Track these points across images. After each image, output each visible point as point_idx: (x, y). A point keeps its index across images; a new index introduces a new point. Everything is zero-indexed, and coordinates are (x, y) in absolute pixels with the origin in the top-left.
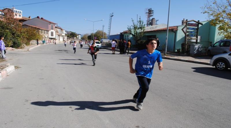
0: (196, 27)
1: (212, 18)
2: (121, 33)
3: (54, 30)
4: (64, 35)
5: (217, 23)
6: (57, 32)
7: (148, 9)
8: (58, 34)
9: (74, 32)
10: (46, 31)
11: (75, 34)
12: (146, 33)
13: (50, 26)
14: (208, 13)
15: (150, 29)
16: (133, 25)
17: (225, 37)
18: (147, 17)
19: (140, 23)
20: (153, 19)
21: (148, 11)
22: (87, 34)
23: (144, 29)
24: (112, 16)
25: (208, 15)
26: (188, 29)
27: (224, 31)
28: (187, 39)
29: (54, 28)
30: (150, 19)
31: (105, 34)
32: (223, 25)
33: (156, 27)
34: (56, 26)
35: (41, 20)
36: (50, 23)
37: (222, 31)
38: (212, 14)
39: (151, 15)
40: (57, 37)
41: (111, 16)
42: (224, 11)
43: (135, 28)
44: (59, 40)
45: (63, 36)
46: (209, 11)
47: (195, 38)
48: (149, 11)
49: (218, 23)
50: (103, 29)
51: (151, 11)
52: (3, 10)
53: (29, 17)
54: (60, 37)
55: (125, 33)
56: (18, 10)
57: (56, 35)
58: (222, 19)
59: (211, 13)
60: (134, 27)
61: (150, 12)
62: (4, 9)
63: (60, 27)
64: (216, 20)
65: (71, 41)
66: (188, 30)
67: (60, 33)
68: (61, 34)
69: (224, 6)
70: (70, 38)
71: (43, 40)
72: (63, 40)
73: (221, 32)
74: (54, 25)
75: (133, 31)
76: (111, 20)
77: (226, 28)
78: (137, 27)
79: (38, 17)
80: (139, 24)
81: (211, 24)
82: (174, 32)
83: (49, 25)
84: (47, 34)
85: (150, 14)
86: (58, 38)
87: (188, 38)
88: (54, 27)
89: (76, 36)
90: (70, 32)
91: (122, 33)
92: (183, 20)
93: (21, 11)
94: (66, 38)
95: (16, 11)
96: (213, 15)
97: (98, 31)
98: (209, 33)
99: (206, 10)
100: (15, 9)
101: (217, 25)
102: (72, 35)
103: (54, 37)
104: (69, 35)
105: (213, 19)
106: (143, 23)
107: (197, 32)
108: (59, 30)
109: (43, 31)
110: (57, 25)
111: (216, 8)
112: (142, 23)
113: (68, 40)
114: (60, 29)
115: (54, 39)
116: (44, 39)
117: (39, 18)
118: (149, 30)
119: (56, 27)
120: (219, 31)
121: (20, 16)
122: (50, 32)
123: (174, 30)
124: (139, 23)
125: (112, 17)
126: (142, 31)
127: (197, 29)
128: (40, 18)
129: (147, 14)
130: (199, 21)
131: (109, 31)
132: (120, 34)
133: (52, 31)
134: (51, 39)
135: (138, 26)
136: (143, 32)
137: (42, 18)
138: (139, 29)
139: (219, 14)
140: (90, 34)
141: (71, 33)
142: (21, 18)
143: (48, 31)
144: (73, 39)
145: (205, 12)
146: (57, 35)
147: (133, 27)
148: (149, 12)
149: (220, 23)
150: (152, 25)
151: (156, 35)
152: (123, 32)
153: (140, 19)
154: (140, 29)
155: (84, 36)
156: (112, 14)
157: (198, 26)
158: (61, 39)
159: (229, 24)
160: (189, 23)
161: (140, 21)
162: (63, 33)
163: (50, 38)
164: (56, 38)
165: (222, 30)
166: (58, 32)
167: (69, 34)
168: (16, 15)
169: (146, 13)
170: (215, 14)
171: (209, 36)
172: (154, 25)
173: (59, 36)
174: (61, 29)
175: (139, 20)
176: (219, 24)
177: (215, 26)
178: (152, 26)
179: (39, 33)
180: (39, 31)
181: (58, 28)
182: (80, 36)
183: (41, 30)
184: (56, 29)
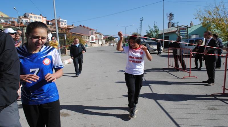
0: (186, 29)
4: (103, 39)
6: (96, 37)
8: (97, 38)
10: (87, 37)
11: (112, 37)
13: (90, 32)
18: (169, 20)
24: (142, 20)
30: (171, 22)
34: (96, 32)
35: (83, 28)
36: (91, 30)
44: (99, 43)
45: (102, 40)
48: (170, 15)
51: (172, 15)
52: (51, 21)
53: (73, 25)
54: (99, 41)
56: (63, 20)
57: (96, 40)
62: (53, 20)
65: (109, 44)
67: (99, 37)
68: (100, 39)
70: (108, 41)
71: (86, 44)
72: (102, 43)
76: (141, 23)
79: (80, 26)
84: (88, 38)
86: (98, 42)
88: (94, 33)
89: (113, 39)
90: (108, 36)
93: (66, 21)
94: (104, 41)
95: (62, 21)
100: (61, 19)
102: (109, 39)
103: (94, 41)
104: (107, 39)
108: (98, 35)
109: (85, 37)
110: (96, 31)
113: (106, 43)
114: (99, 34)
115: (94, 43)
116: (86, 43)
119: (95, 33)
121: (65, 24)
122: (91, 37)
127: (187, 31)
128: (82, 26)
134: (92, 43)
137: (84, 26)
142: (66, 26)
144: (111, 42)
156: (142, 18)
158: (100, 43)
160: (180, 28)
162: (102, 37)
163: (91, 43)
164: (96, 42)
168: (62, 24)
173: (98, 40)
174: (100, 34)
179: (82, 39)
180: (82, 37)
181: (97, 33)
182: (117, 38)
183: (84, 36)
184: (95, 34)
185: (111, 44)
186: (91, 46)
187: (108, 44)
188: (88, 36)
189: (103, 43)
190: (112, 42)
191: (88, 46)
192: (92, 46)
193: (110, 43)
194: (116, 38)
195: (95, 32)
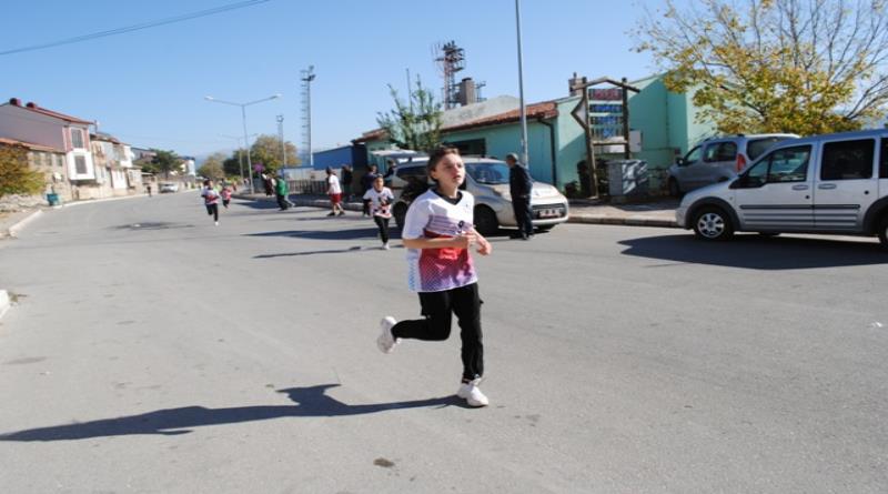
0: (618, 99)
1: (668, 65)
2: (354, 142)
3: (87, 147)
4: (128, 164)
5: (688, 84)
6: (99, 154)
7: (442, 46)
8: (103, 162)
9: (166, 150)
10: (54, 156)
11: (170, 157)
12: (448, 133)
13: (68, 133)
14: (654, 49)
15: (461, 117)
16: (397, 111)
17: (721, 129)
18: (443, 74)
19: (422, 100)
20: (464, 80)
21: (442, 54)
22: (217, 154)
23: (438, 121)
24: (310, 79)
25: (655, 55)
26: (593, 108)
27: (714, 106)
28: (595, 145)
29: (87, 142)
30: (453, 81)
31: (290, 149)
32: (707, 88)
33: (481, 109)
34: (94, 133)
35: (30, 113)
36: (69, 121)
37: (708, 107)
38: (667, 53)
39: (455, 66)
40: (103, 176)
41: (306, 77)
42: (703, 42)
43: (404, 118)
44: (112, 186)
45: (125, 169)
46: (655, 44)
47: (621, 139)
48: (448, 54)
49: (691, 80)
50: (280, 128)
51: (454, 51)
54: (113, 173)
55: (372, 139)
57: (98, 169)
58: (703, 68)
59: (662, 48)
60: (401, 114)
61: (451, 54)
63: (106, 135)
64: (683, 71)
65: (160, 185)
66: (591, 114)
67: (113, 156)
68: (118, 163)
69: (701, 21)
70: (154, 173)
71: (49, 191)
72: (128, 183)
73: (706, 113)
74: (85, 129)
75: (400, 131)
76: (307, 93)
77: (716, 98)
78: (411, 115)
79: (14, 102)
80: (417, 104)
81: (669, 88)
82: (548, 124)
83: (64, 129)
84: (60, 164)
85: (451, 61)
86: (107, 179)
87: (595, 142)
88: (85, 136)
89: (177, 167)
90: (152, 151)
91: (361, 140)
92: (572, 77)
94: (137, 175)
96: (671, 55)
97: (259, 140)
98: (667, 118)
99: (645, 38)
101: (688, 88)
102: (159, 164)
103: (89, 176)
104: (147, 163)
105: (671, 68)
106: (431, 99)
107: (625, 120)
108: (106, 147)
109: (42, 155)
110: (96, 128)
111: (676, 29)
112: (427, 100)
114: (109, 141)
115: (92, 183)
116: (49, 186)
117: (19, 106)
118: (457, 123)
119: (92, 137)
120: (698, 110)
122: (71, 158)
123: (546, 117)
124: (418, 98)
125: (311, 82)
126: (433, 127)
127: (624, 108)
128: (23, 105)
129: (442, 63)
130: (624, 80)
131: (306, 137)
132: (351, 144)
133: (79, 151)
134: (80, 183)
135: (417, 113)
136: (434, 132)
137: (30, 105)
138: (418, 120)
139: (690, 51)
140: (230, 155)
141: (154, 157)
143: (64, 154)
144: (167, 177)
145: (643, 48)
146: (100, 165)
147: (399, 117)
148: (449, 57)
149: (697, 80)
150: (464, 103)
151: (483, 140)
152: (361, 136)
153: (419, 84)
154: (426, 122)
155: (209, 164)
156: (307, 69)
157: (624, 96)
158: (120, 183)
159: (725, 82)
160: (594, 90)
161: (421, 94)
162: (124, 158)
163: (72, 182)
164: (100, 180)
165: (704, 103)
166: (102, 156)
167: (150, 159)
169: (439, 60)
170: (676, 52)
171: (667, 129)
172: (472, 102)
173: (109, 169)
174: (116, 144)
175: (415, 88)
176: (694, 84)
177: (682, 92)
178: (465, 108)
179: (27, 165)
180: (26, 158)
181: (101, 140)
182: (191, 162)
183: (36, 151)
184: (93, 142)
185: (172, 188)
186: (78, 199)
187: (154, 186)
188: (59, 154)
189: (132, 184)
190: (172, 178)
191: (60, 197)
192: (82, 197)
193: (164, 182)
194: (187, 158)
195: (91, 130)
